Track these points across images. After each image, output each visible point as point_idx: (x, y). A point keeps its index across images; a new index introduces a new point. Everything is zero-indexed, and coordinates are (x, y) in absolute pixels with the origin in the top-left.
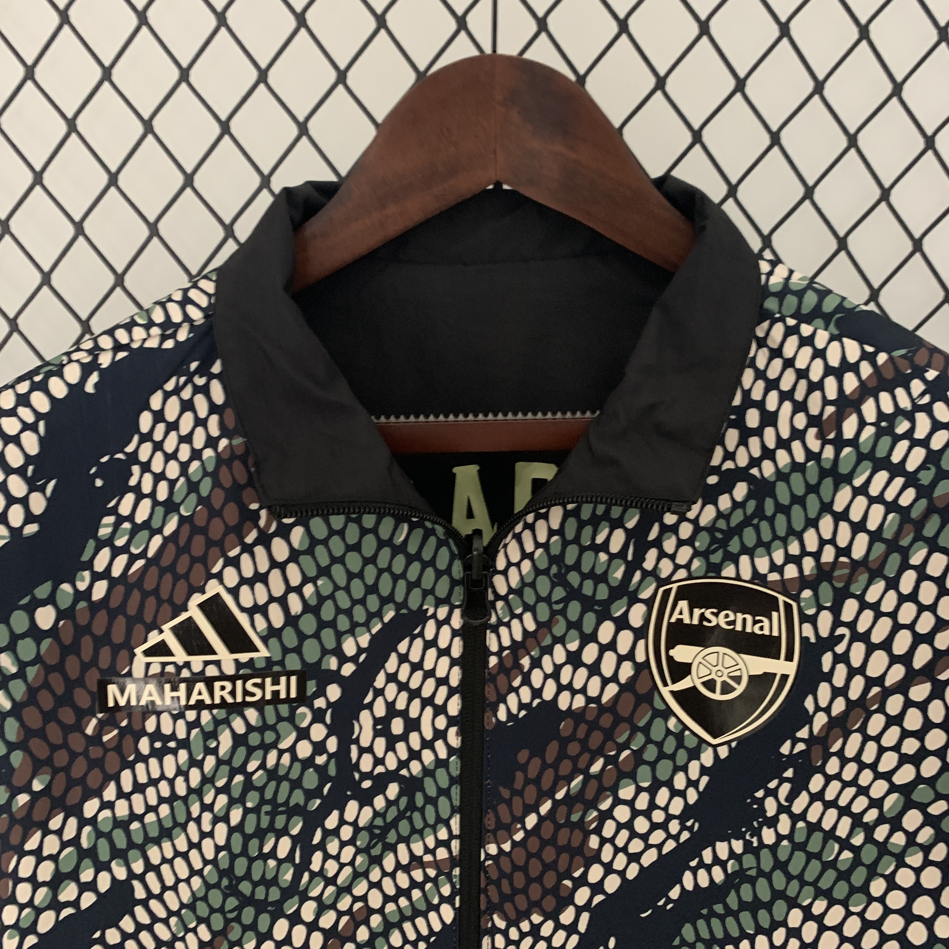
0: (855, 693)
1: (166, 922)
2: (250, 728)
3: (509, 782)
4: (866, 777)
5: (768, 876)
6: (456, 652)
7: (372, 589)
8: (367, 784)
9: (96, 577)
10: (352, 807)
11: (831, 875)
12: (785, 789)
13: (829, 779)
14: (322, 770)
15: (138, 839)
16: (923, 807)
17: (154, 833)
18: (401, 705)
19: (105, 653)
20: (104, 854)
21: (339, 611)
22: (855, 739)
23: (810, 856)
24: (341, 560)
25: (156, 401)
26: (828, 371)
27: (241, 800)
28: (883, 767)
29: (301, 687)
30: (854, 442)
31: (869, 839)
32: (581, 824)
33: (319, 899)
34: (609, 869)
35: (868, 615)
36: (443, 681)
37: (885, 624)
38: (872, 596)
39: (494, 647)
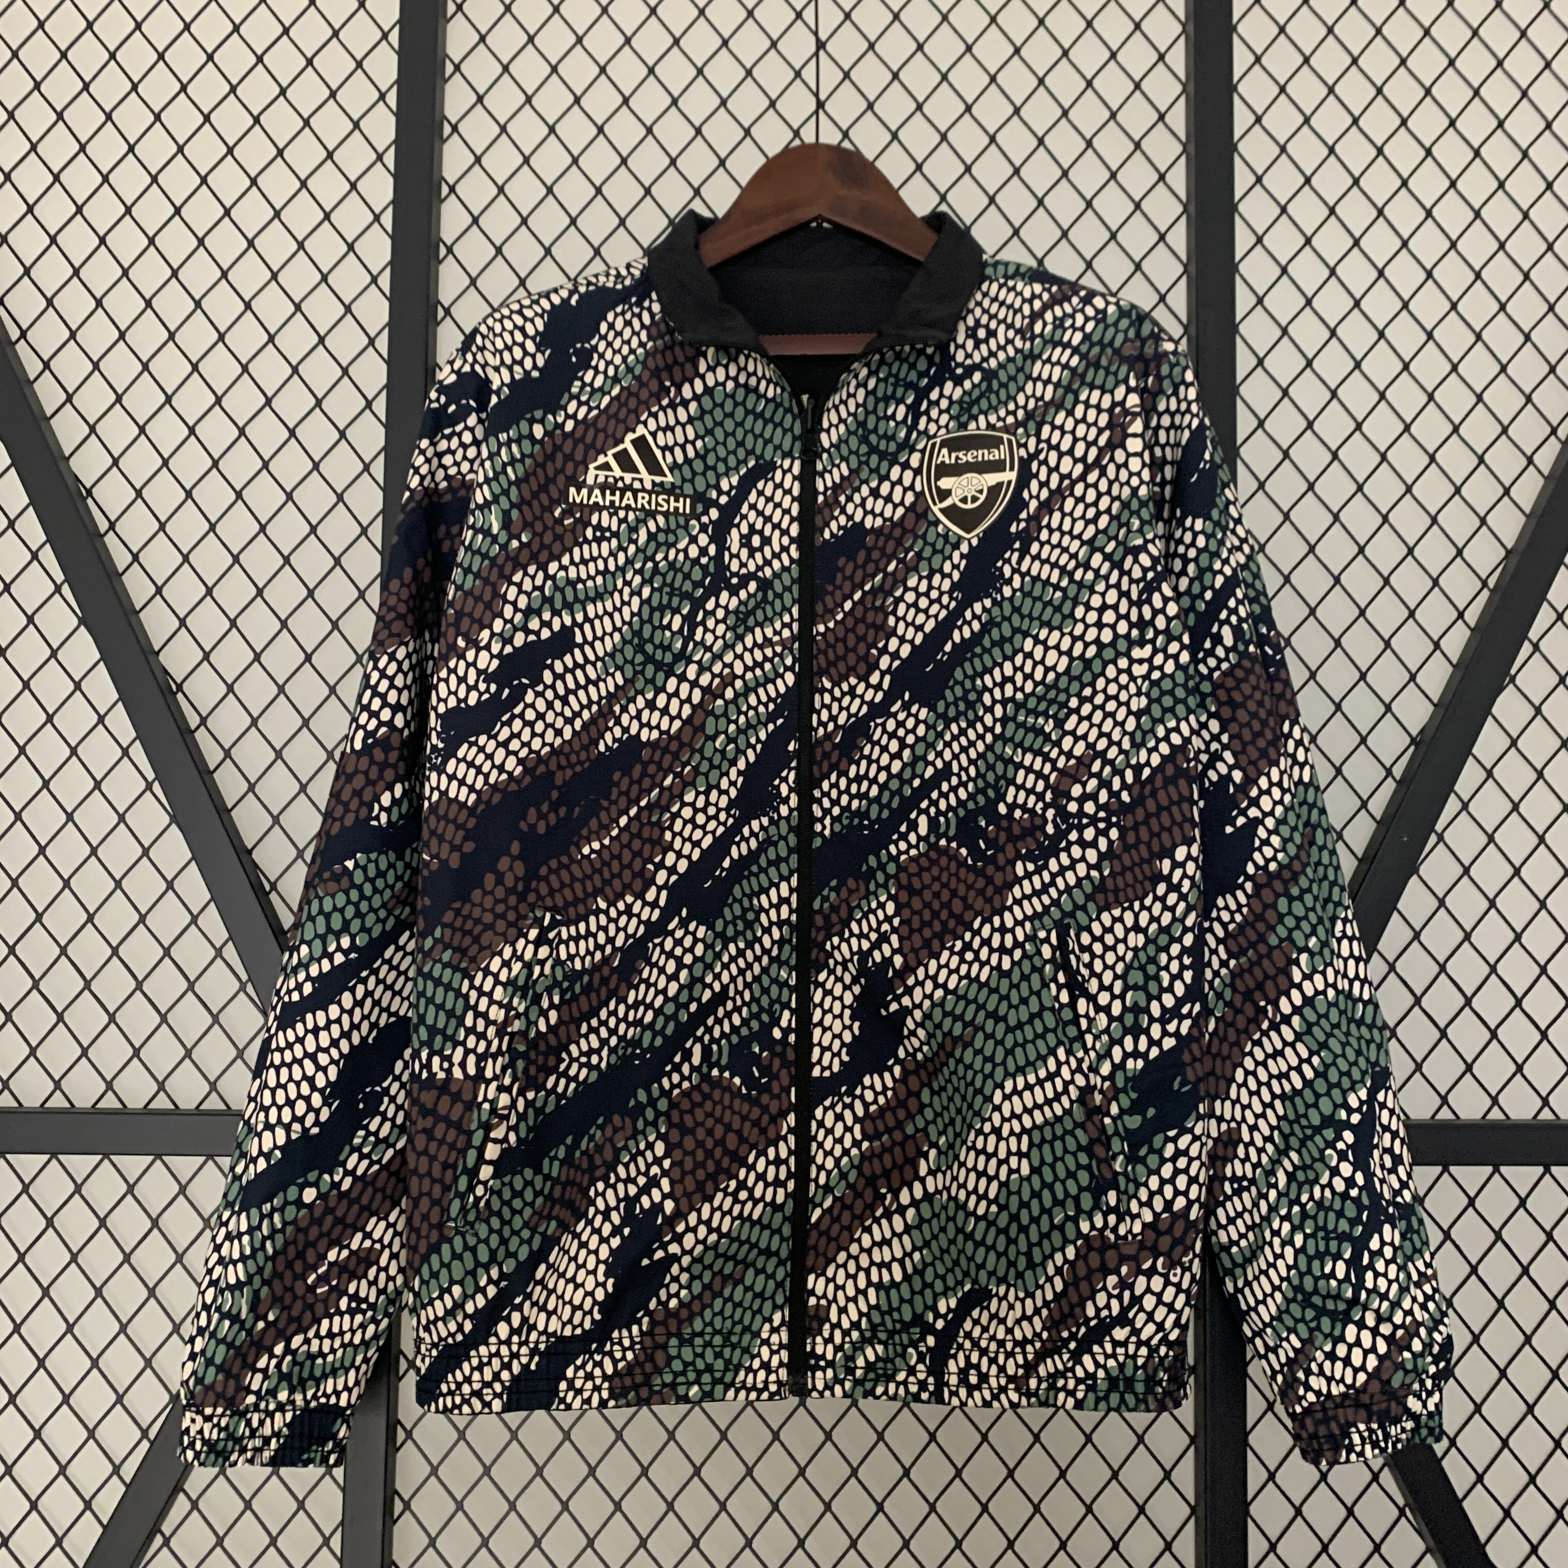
0: (1054, 484)
1: (594, 664)
2: (659, 529)
3: (832, 580)
4: (1066, 540)
5: (1009, 619)
6: (796, 492)
7: (741, 444)
8: (735, 581)
9: (568, 417)
10: (724, 596)
11: (1049, 610)
12: (1016, 555)
13: (1042, 545)
14: (704, 568)
15: (582, 596)
16: (1101, 550)
17: (592, 594)
18: (758, 526)
19: (570, 466)
20: (558, 605)
21: (718, 459)
22: (1057, 516)
23: (1035, 600)
24: (721, 424)
25: (610, 316)
26: (1024, 301)
27: (650, 582)
28: (1076, 532)
29: (693, 507)
30: (1041, 335)
31: (1072, 580)
32: (882, 607)
33: (699, 663)
34: (902, 640)
35: (1057, 433)
36: (787, 512)
37: (1068, 439)
38: (1058, 421)
39: (821, 488)
